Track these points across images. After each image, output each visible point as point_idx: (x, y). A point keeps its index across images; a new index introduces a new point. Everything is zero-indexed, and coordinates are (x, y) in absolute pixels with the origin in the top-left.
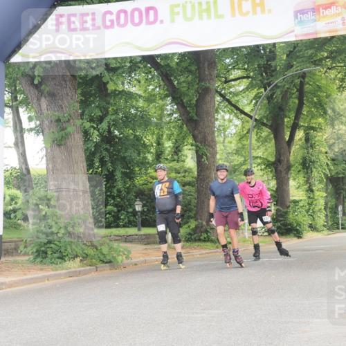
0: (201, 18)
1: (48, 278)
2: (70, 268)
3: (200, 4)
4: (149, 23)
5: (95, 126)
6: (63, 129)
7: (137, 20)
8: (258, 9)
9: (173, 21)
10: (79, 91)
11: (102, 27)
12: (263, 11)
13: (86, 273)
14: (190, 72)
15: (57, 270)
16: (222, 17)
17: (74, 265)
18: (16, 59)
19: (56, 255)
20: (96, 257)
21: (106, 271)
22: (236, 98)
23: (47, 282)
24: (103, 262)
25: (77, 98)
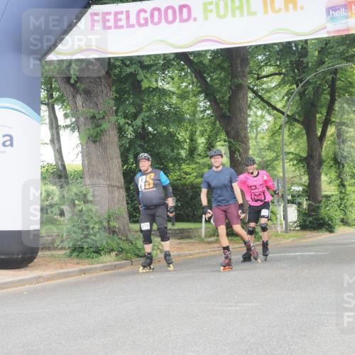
0: (234, 15)
1: (84, 272)
2: (106, 262)
3: (232, 1)
4: (182, 21)
5: (130, 122)
6: (98, 126)
7: (170, 18)
8: (291, 6)
9: (206, 18)
10: (114, 89)
11: (136, 25)
12: (295, 7)
13: (121, 267)
14: (223, 69)
15: (93, 264)
16: (255, 14)
17: (109, 259)
18: (52, 57)
19: (91, 250)
20: (131, 251)
22: (268, 95)
23: (83, 275)
24: (138, 256)
25: (112, 95)
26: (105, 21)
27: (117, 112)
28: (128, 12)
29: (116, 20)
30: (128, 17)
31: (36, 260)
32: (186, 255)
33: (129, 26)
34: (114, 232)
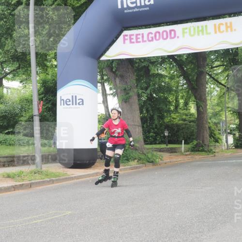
0: (198, 34)
2: (132, 165)
3: (198, 27)
4: (171, 38)
5: (144, 91)
6: (128, 94)
8: (229, 29)
9: (184, 36)
10: (135, 74)
11: (147, 41)
12: (231, 30)
13: (140, 167)
14: (192, 63)
15: (125, 166)
16: (210, 34)
17: (134, 163)
18: (103, 58)
19: (125, 158)
20: (145, 159)
21: (150, 166)
22: (217, 77)
24: (149, 162)
25: (135, 77)
26: (131, 39)
27: (137, 86)
28: (143, 34)
29: (137, 39)
30: (143, 37)
31: (95, 164)
32: (174, 161)
33: (143, 41)
34: (136, 149)
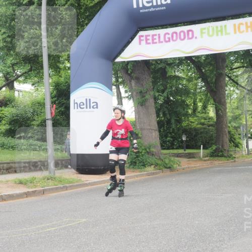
0: (217, 35)
1: (137, 176)
2: (148, 171)
3: (217, 27)
4: (189, 38)
5: (161, 94)
6: (144, 96)
8: (249, 29)
9: (202, 37)
10: (152, 76)
11: (164, 42)
13: (157, 173)
14: (211, 65)
15: (141, 172)
16: (229, 34)
17: (150, 169)
18: (118, 60)
19: (141, 164)
20: (162, 165)
21: (167, 172)
22: (237, 79)
23: (136, 178)
24: (166, 168)
25: (151, 80)
26: (147, 40)
27: (153, 88)
28: (159, 35)
29: (153, 39)
30: (159, 37)
32: (192, 167)
33: (160, 42)
34: (153, 154)
